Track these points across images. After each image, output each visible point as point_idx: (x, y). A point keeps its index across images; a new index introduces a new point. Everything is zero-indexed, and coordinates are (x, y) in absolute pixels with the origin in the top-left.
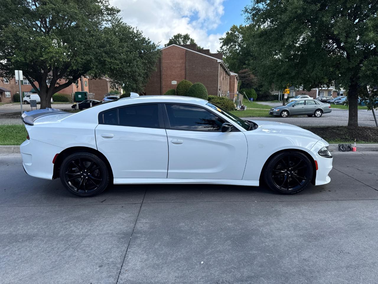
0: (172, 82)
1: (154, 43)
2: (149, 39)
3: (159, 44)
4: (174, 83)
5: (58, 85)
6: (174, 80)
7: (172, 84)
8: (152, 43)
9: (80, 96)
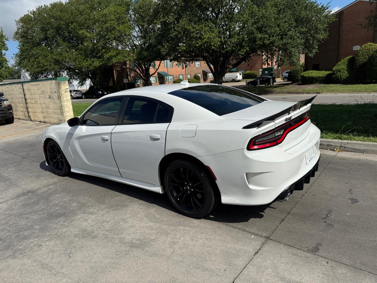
0: (354, 47)
4: (357, 48)
6: (357, 45)
8: (320, 7)
9: (266, 72)
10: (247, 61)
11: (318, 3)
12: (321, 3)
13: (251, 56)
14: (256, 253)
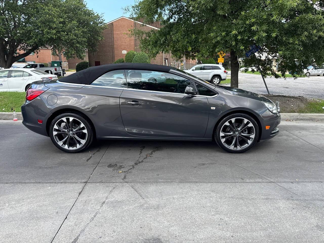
0: (123, 51)
1: (98, 15)
2: (93, 11)
3: (103, 15)
4: (124, 52)
5: (18, 55)
6: (124, 50)
7: (122, 53)
8: (96, 15)
9: (56, 65)
10: (36, 53)
11: (95, 12)
12: (97, 13)
13: (39, 49)
14: (80, 194)
